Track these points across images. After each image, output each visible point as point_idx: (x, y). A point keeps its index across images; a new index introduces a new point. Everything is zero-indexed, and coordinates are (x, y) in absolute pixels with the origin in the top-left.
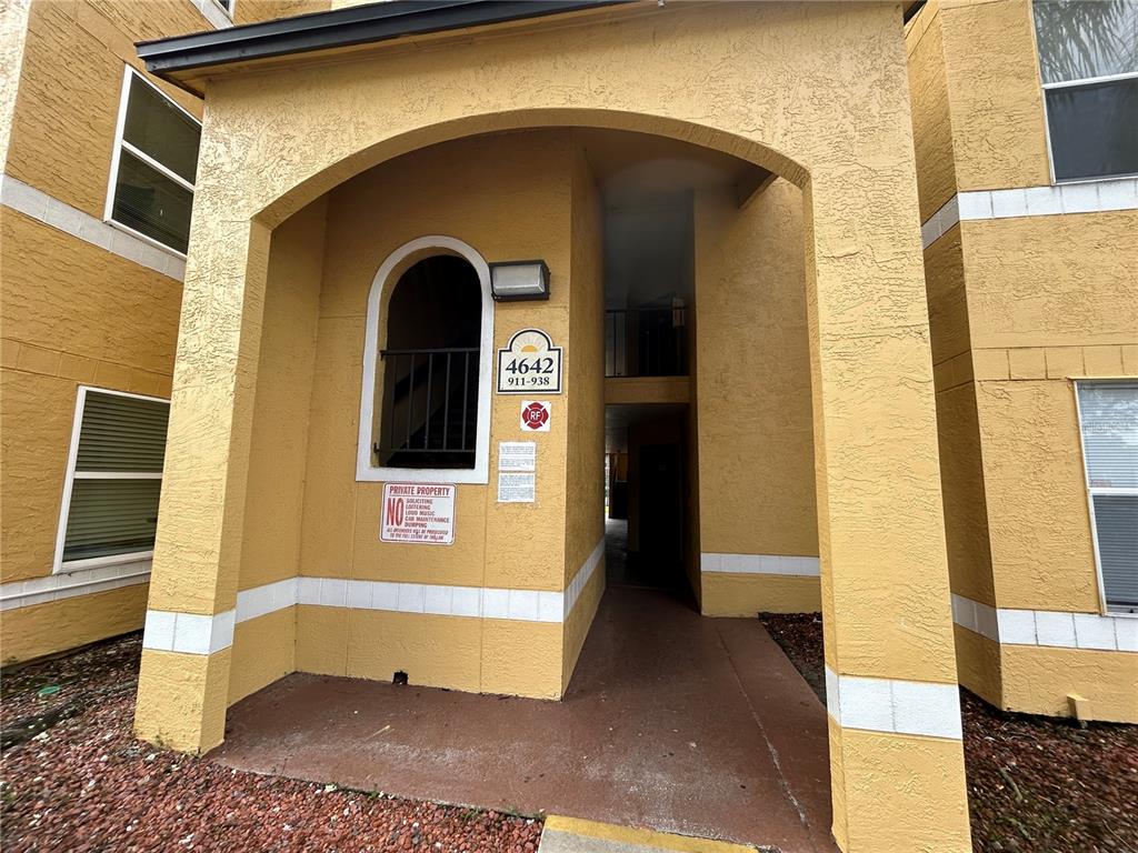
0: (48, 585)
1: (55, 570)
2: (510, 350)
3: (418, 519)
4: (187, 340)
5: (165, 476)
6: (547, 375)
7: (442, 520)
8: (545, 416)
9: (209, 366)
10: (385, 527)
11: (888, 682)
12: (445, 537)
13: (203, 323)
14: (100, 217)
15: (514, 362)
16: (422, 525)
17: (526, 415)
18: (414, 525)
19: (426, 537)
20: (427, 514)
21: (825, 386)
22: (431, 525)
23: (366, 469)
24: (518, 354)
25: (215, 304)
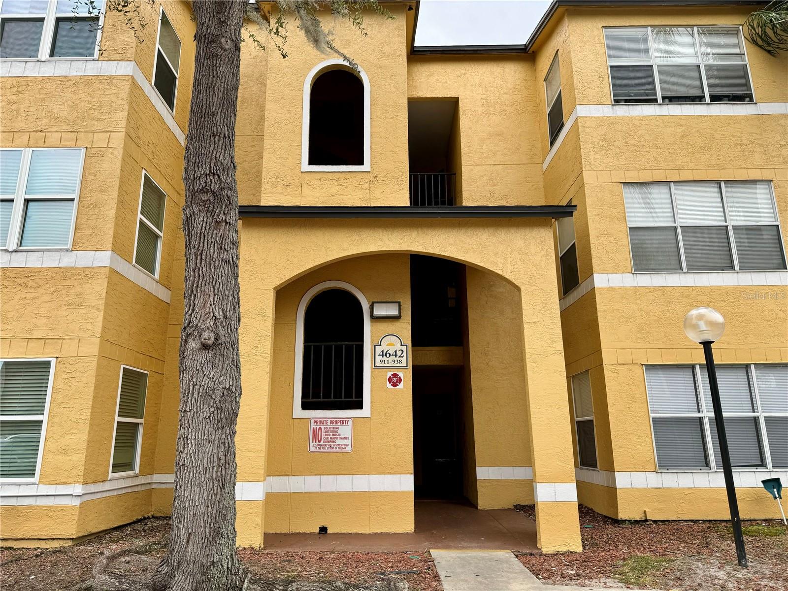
1: (109, 477)
2: (380, 345)
3: (331, 438)
6: (401, 358)
7: (345, 438)
8: (400, 380)
10: (312, 444)
11: (553, 484)
12: (347, 447)
14: (130, 263)
15: (383, 351)
16: (333, 442)
17: (390, 380)
18: (328, 442)
19: (336, 448)
20: (336, 435)
22: (338, 442)
23: (298, 411)
24: (384, 347)
25: (255, 329)
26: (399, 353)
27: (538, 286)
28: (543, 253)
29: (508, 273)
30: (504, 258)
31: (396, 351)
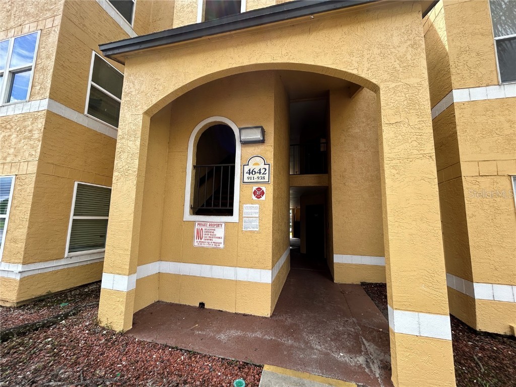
0: (63, 262)
1: (66, 256)
2: (248, 165)
3: (209, 237)
4: (118, 163)
5: (110, 218)
6: (264, 175)
7: (219, 238)
8: (263, 193)
9: (126, 174)
10: (196, 241)
11: (417, 313)
12: (220, 245)
13: (124, 156)
14: (83, 113)
15: (250, 170)
16: (210, 240)
17: (255, 193)
18: (208, 240)
19: (212, 245)
20: (213, 235)
21: (387, 181)
22: (215, 240)
23: (188, 216)
24: (251, 166)
25: (129, 149)
26: (262, 171)
27: (402, 81)
28: (409, 43)
29: (365, 71)
30: (360, 56)
31: (260, 169)
